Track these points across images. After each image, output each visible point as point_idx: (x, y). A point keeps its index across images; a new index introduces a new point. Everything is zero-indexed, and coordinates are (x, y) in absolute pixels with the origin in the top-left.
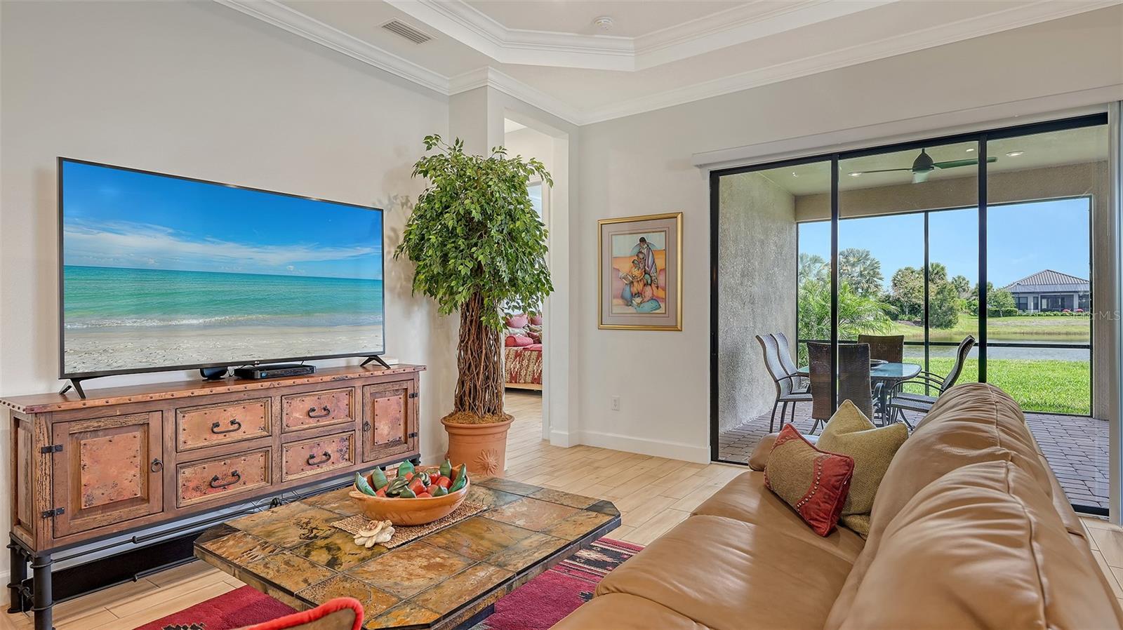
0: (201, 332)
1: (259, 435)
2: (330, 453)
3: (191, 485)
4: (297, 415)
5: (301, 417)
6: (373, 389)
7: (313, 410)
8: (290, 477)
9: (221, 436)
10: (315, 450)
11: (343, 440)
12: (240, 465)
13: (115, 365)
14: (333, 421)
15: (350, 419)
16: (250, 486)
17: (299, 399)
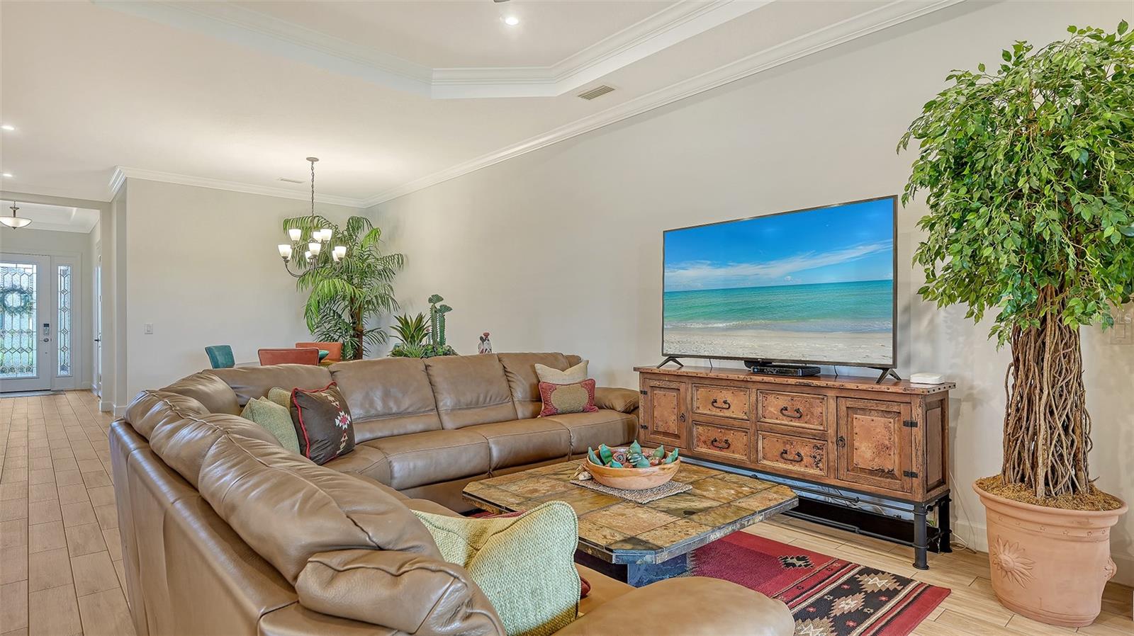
0: (725, 333)
1: (740, 417)
2: (803, 455)
3: (703, 438)
4: (772, 410)
5: (775, 412)
6: (850, 403)
7: (786, 409)
8: (765, 462)
9: (718, 410)
10: (788, 447)
11: (815, 447)
12: (730, 436)
13: (683, 351)
14: (803, 425)
15: (822, 428)
16: (737, 456)
17: (773, 396)
